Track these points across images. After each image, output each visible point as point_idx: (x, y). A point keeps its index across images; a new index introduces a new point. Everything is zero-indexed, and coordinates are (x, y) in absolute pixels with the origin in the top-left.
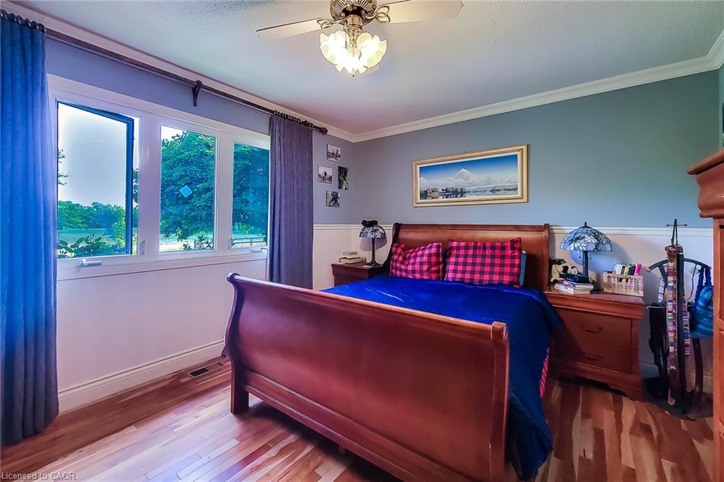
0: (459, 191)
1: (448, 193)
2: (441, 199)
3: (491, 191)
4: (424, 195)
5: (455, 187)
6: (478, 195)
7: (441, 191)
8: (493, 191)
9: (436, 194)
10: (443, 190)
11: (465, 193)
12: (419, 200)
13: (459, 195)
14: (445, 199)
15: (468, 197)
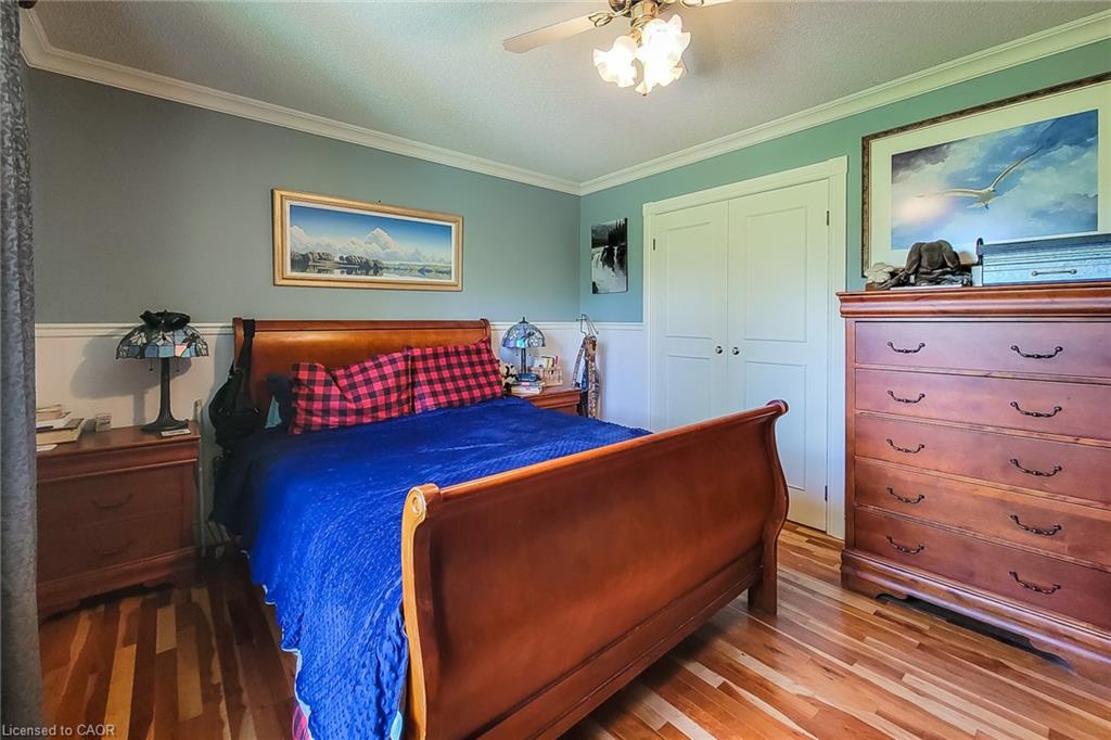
0: (372, 264)
1: (350, 265)
2: (337, 275)
3: (419, 271)
4: (301, 262)
5: (365, 257)
6: (401, 275)
7: (337, 259)
8: (423, 271)
9: (328, 264)
10: (341, 258)
11: (381, 269)
12: (289, 273)
13: (372, 272)
14: (345, 276)
15: (386, 277)
